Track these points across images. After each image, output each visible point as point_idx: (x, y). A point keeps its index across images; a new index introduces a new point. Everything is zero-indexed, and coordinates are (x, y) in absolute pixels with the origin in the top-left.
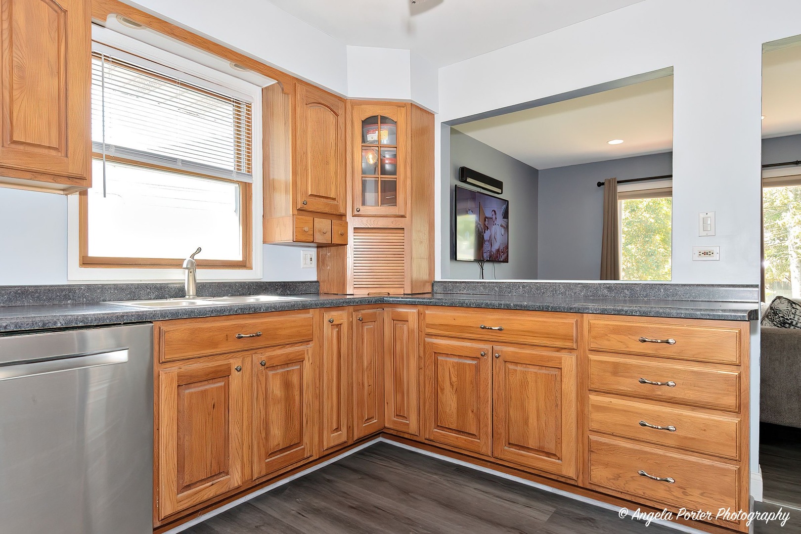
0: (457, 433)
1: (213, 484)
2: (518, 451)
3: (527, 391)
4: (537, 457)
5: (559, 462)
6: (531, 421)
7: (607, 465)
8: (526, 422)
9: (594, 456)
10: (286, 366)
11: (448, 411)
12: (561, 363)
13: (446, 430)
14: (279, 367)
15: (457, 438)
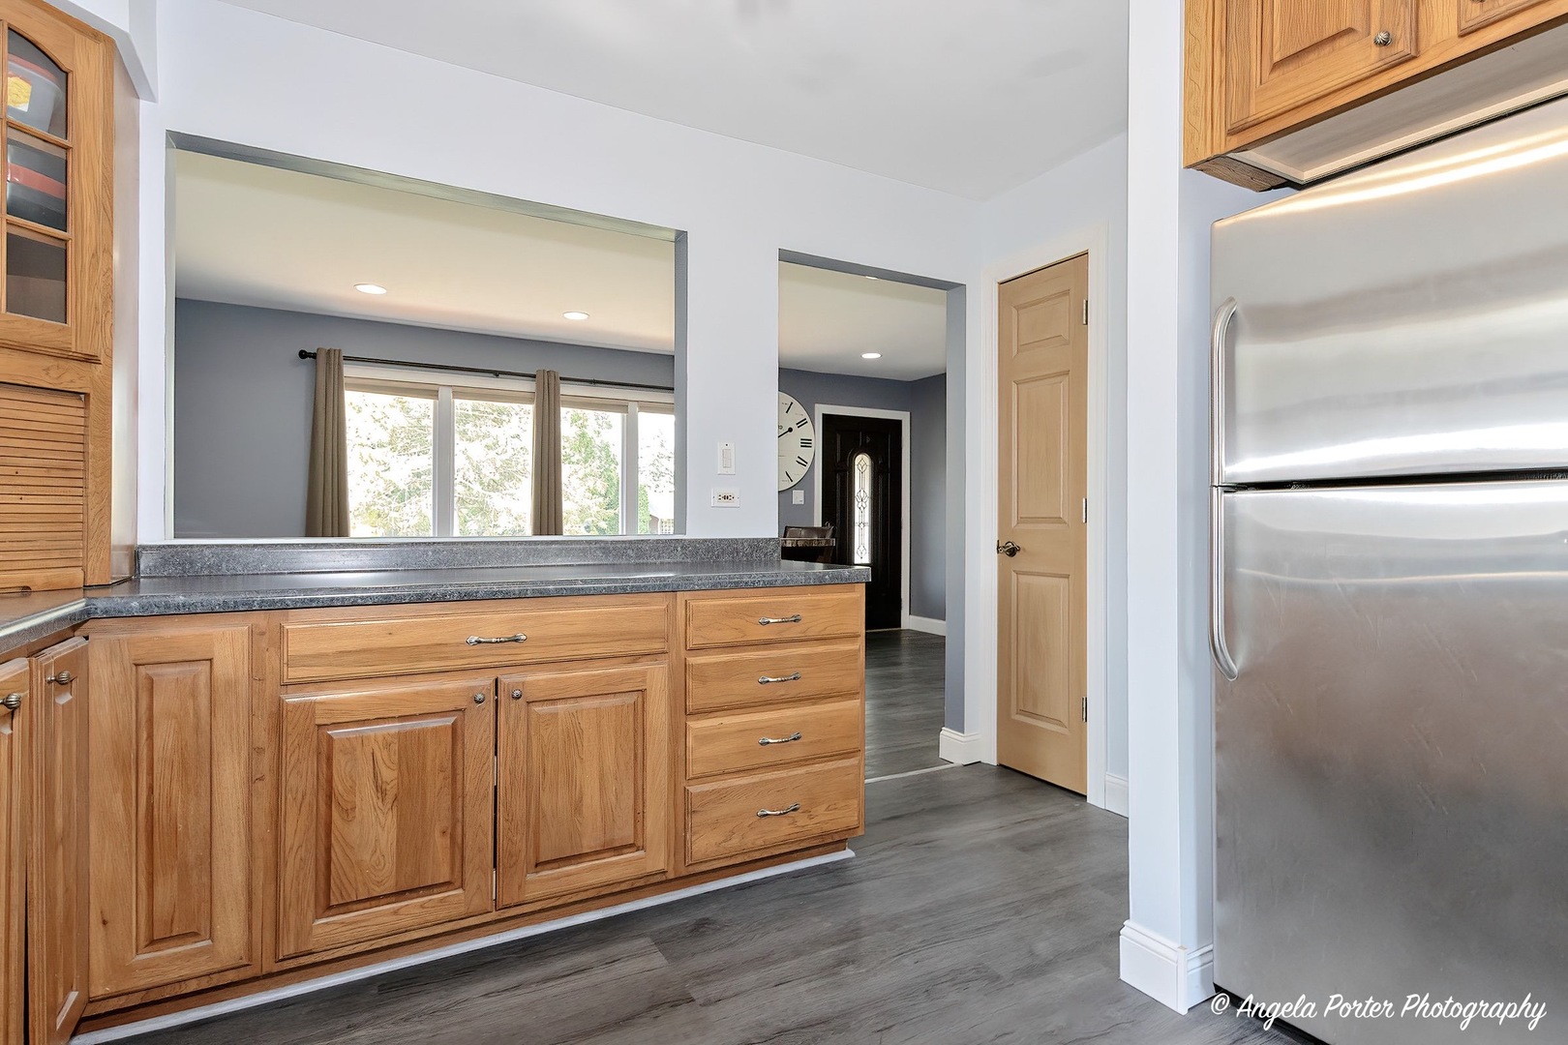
0: (393, 899)
2: (558, 870)
3: (580, 748)
4: (598, 865)
5: (640, 853)
6: (586, 800)
7: (715, 824)
8: (577, 807)
9: (697, 819)
11: (366, 857)
12: (644, 681)
13: (355, 907)
15: (396, 912)
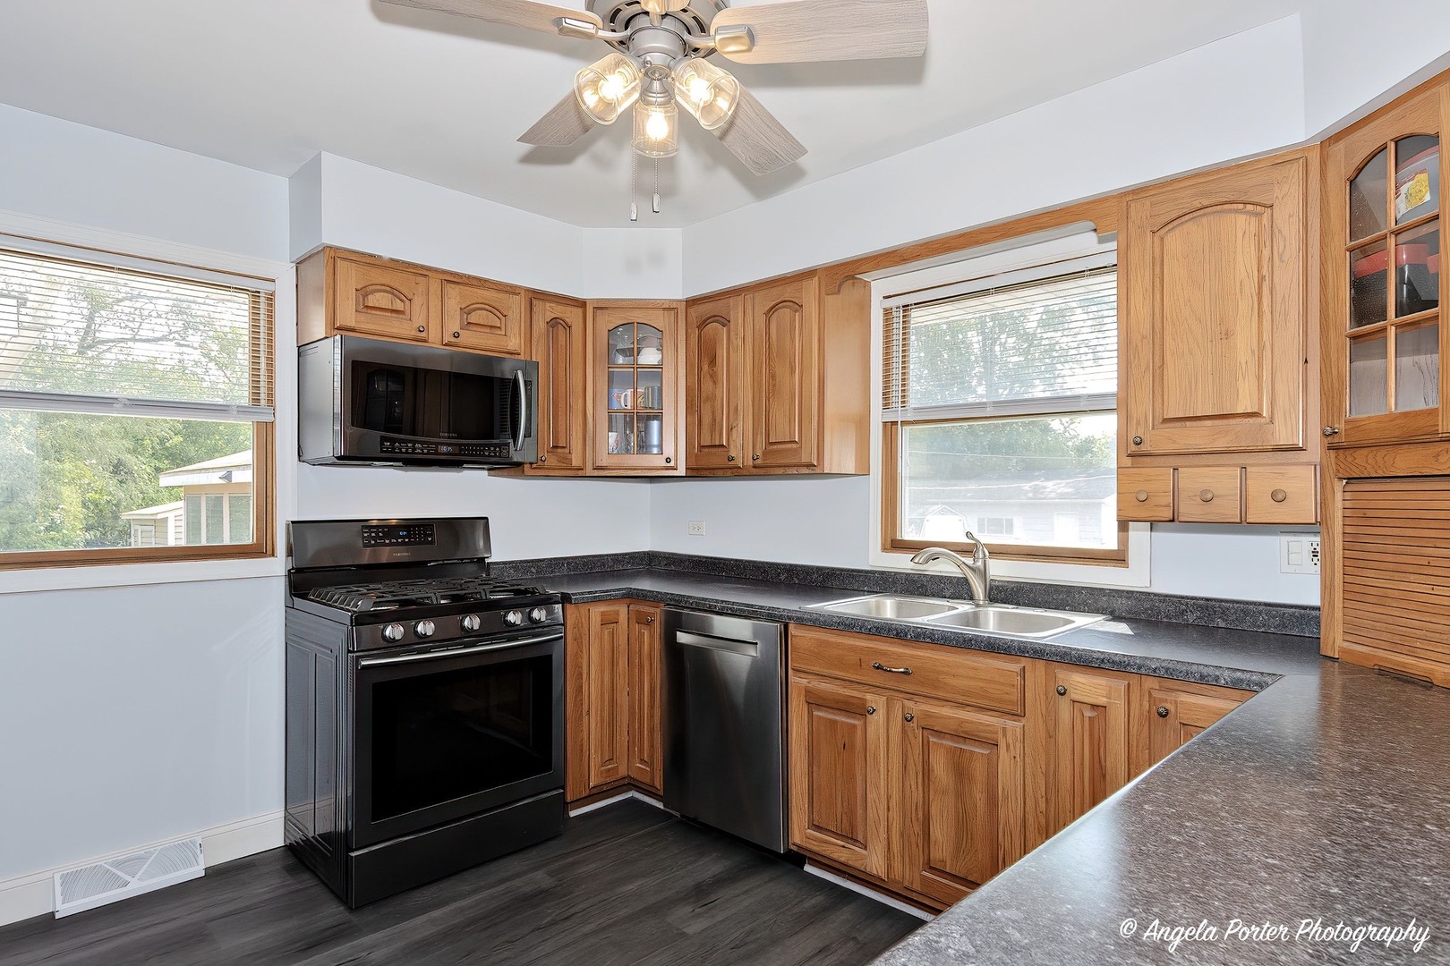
1: (843, 847)
10: (961, 740)
14: (947, 735)
